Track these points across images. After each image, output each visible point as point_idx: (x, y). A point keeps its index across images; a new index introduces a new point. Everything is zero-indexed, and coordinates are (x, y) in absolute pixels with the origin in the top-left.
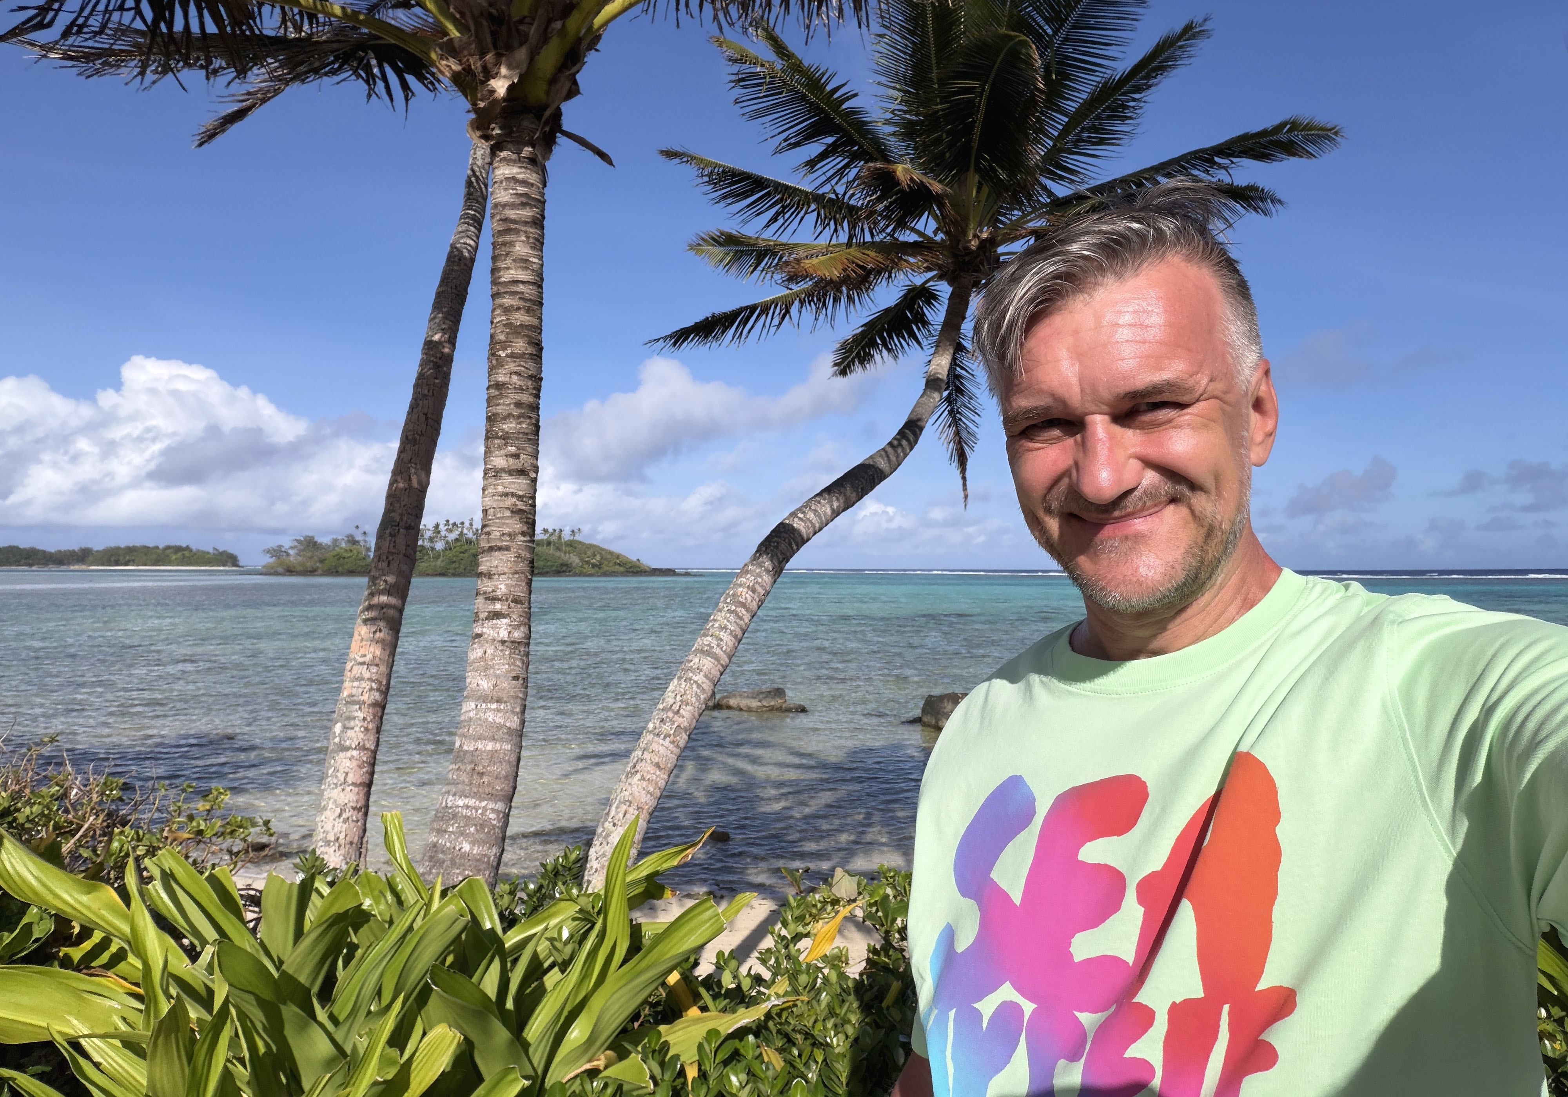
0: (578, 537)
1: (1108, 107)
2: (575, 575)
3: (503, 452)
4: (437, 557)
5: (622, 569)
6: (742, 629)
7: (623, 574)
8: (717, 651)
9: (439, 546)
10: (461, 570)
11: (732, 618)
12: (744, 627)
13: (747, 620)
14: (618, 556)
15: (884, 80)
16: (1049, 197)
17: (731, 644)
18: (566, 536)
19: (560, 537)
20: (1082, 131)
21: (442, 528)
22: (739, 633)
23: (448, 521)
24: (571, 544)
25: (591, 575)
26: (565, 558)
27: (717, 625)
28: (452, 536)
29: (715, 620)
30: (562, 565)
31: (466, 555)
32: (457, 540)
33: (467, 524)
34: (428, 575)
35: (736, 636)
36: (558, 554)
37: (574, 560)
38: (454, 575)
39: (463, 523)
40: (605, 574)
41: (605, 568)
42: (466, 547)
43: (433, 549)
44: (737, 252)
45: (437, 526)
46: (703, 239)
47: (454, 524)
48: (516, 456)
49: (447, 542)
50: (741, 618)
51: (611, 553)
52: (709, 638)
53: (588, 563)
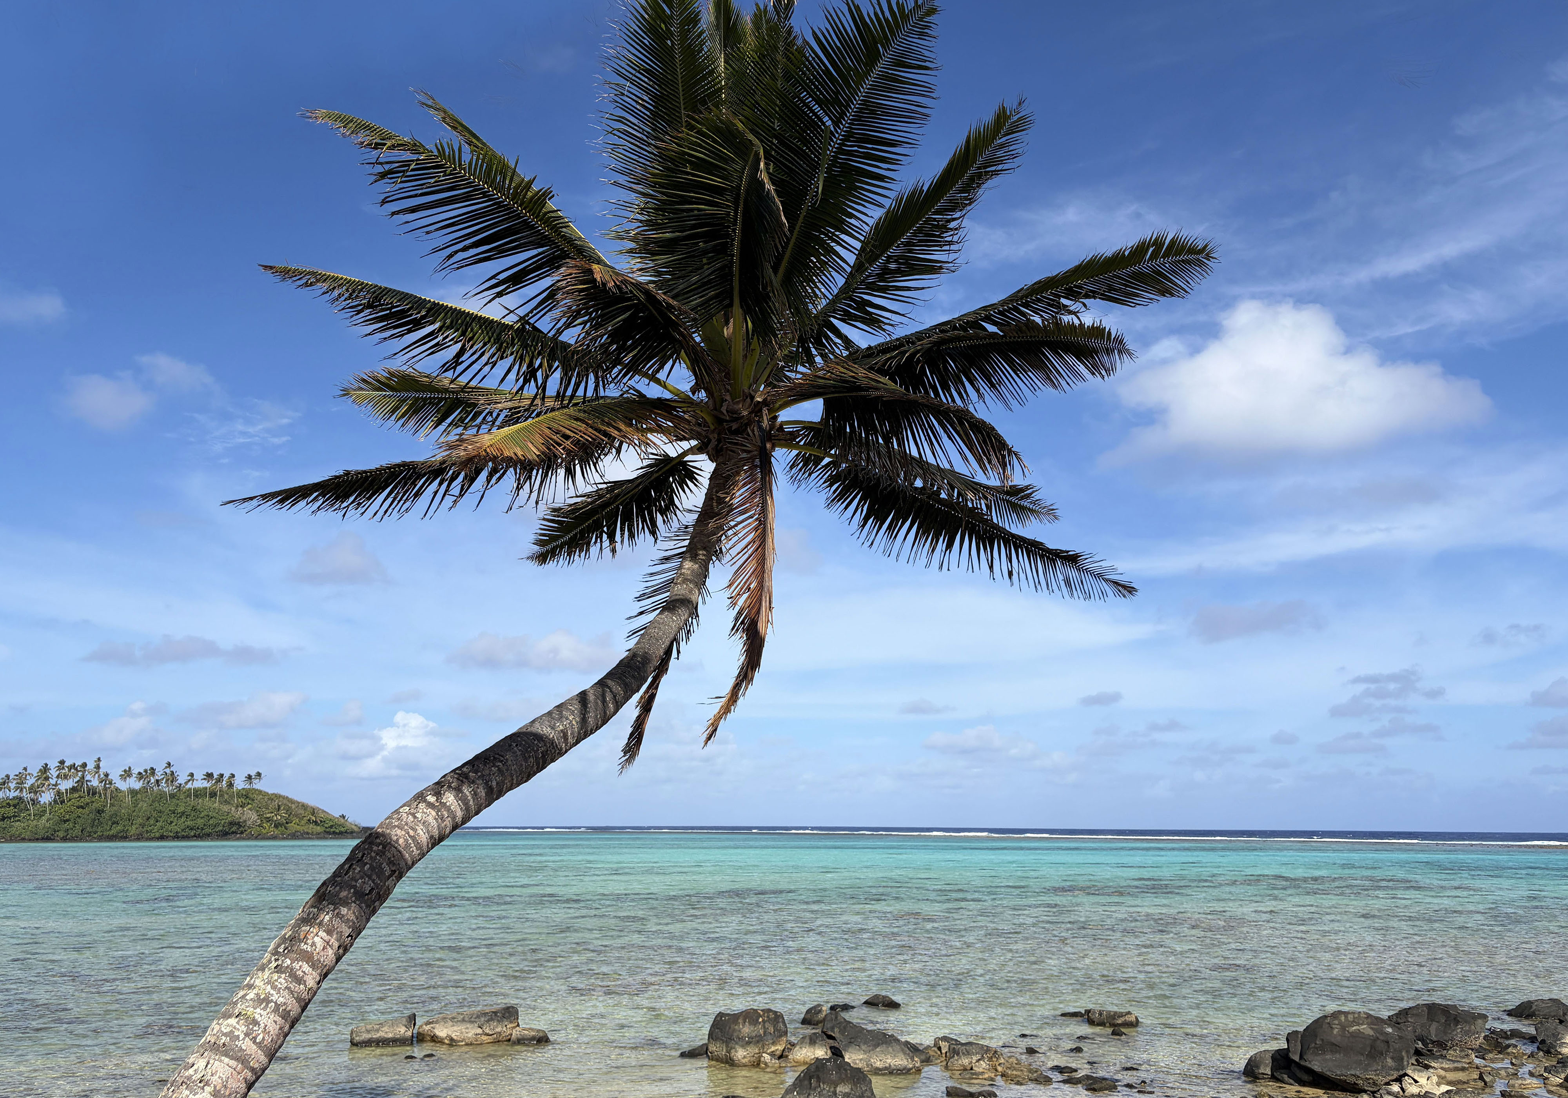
0: (258, 785)
1: (920, 230)
2: (251, 837)
4: (40, 814)
5: (319, 829)
6: (299, 1000)
7: (319, 836)
8: (247, 1045)
9: (46, 798)
10: (77, 832)
11: (282, 981)
12: (305, 996)
13: (311, 982)
14: (314, 811)
15: (622, 179)
16: (847, 349)
17: (273, 1029)
18: (240, 784)
19: (230, 785)
20: (888, 262)
21: (54, 773)
22: (294, 1007)
23: (62, 762)
24: (247, 796)
25: (274, 838)
26: (237, 814)
27: (251, 995)
28: (66, 785)
29: (250, 986)
30: (232, 824)
31: (87, 810)
32: (74, 790)
33: (91, 766)
34: (23, 840)
35: (285, 1015)
36: (225, 808)
37: (250, 816)
38: (64, 839)
39: (84, 765)
40: (294, 836)
41: (293, 827)
42: (87, 799)
43: (34, 802)
44: (417, 399)
45: (45, 769)
46: (364, 380)
47: (73, 766)
49: (59, 793)
50: (299, 980)
51: (304, 807)
52: (233, 1021)
53: (269, 820)
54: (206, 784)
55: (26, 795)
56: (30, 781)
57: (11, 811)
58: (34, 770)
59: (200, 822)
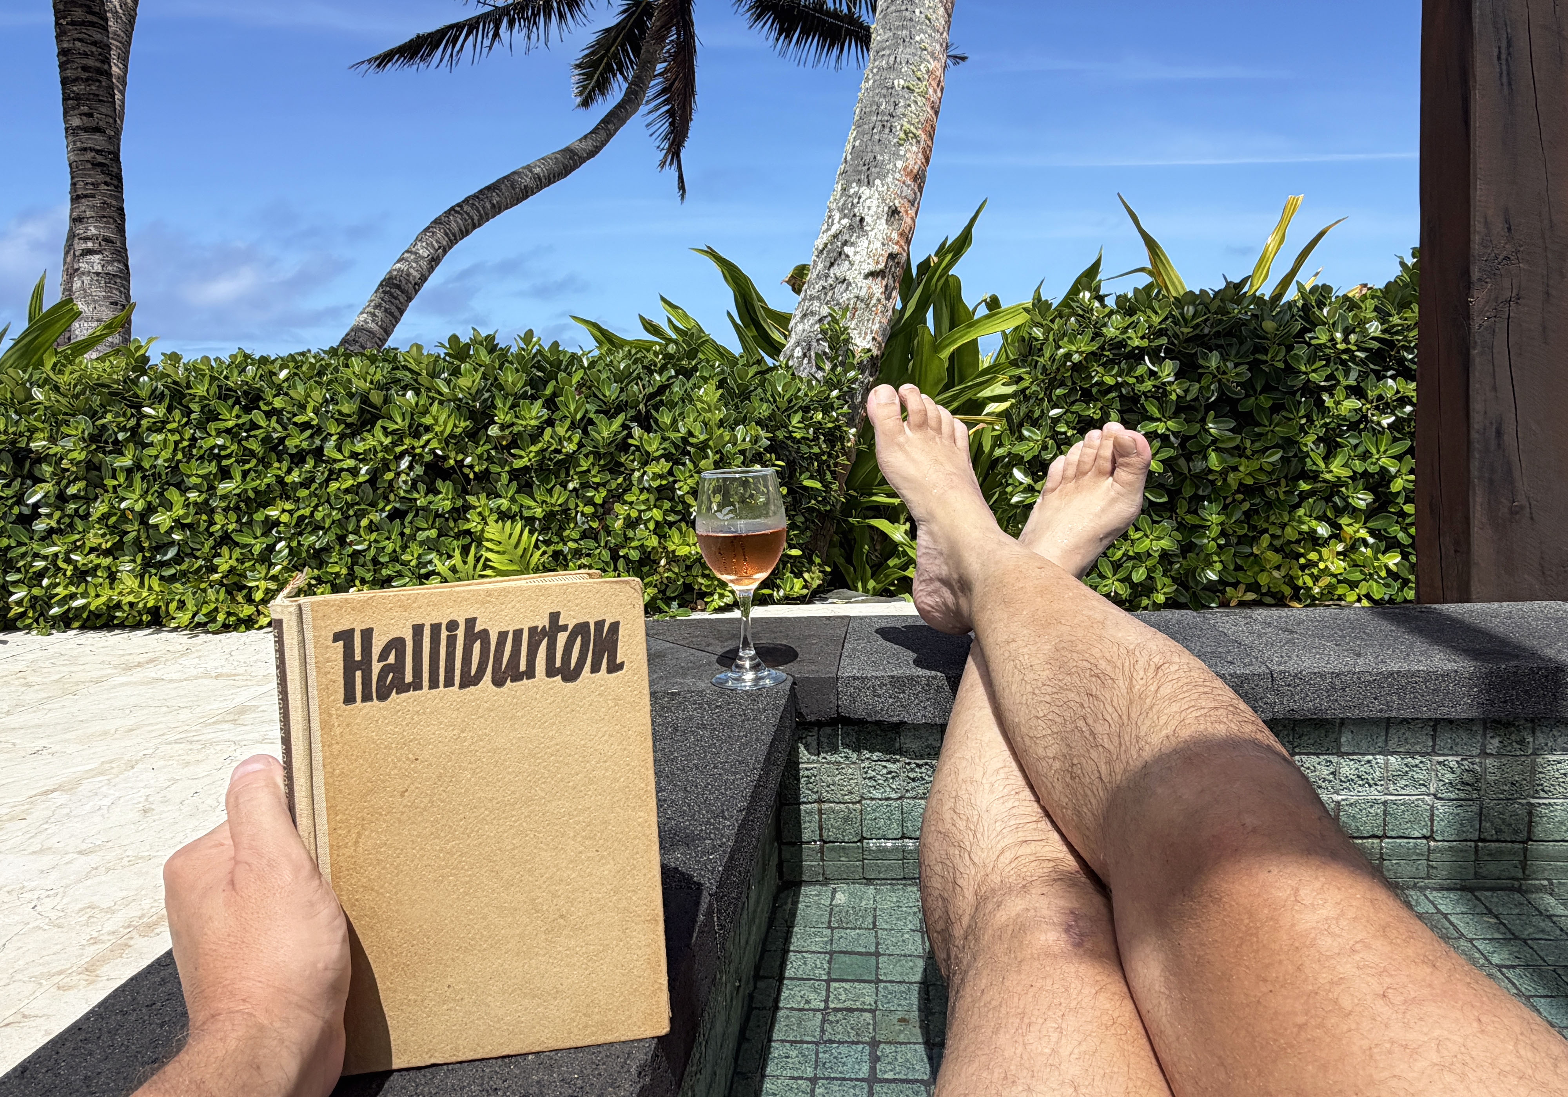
3: (76, 112)
48: (90, 115)
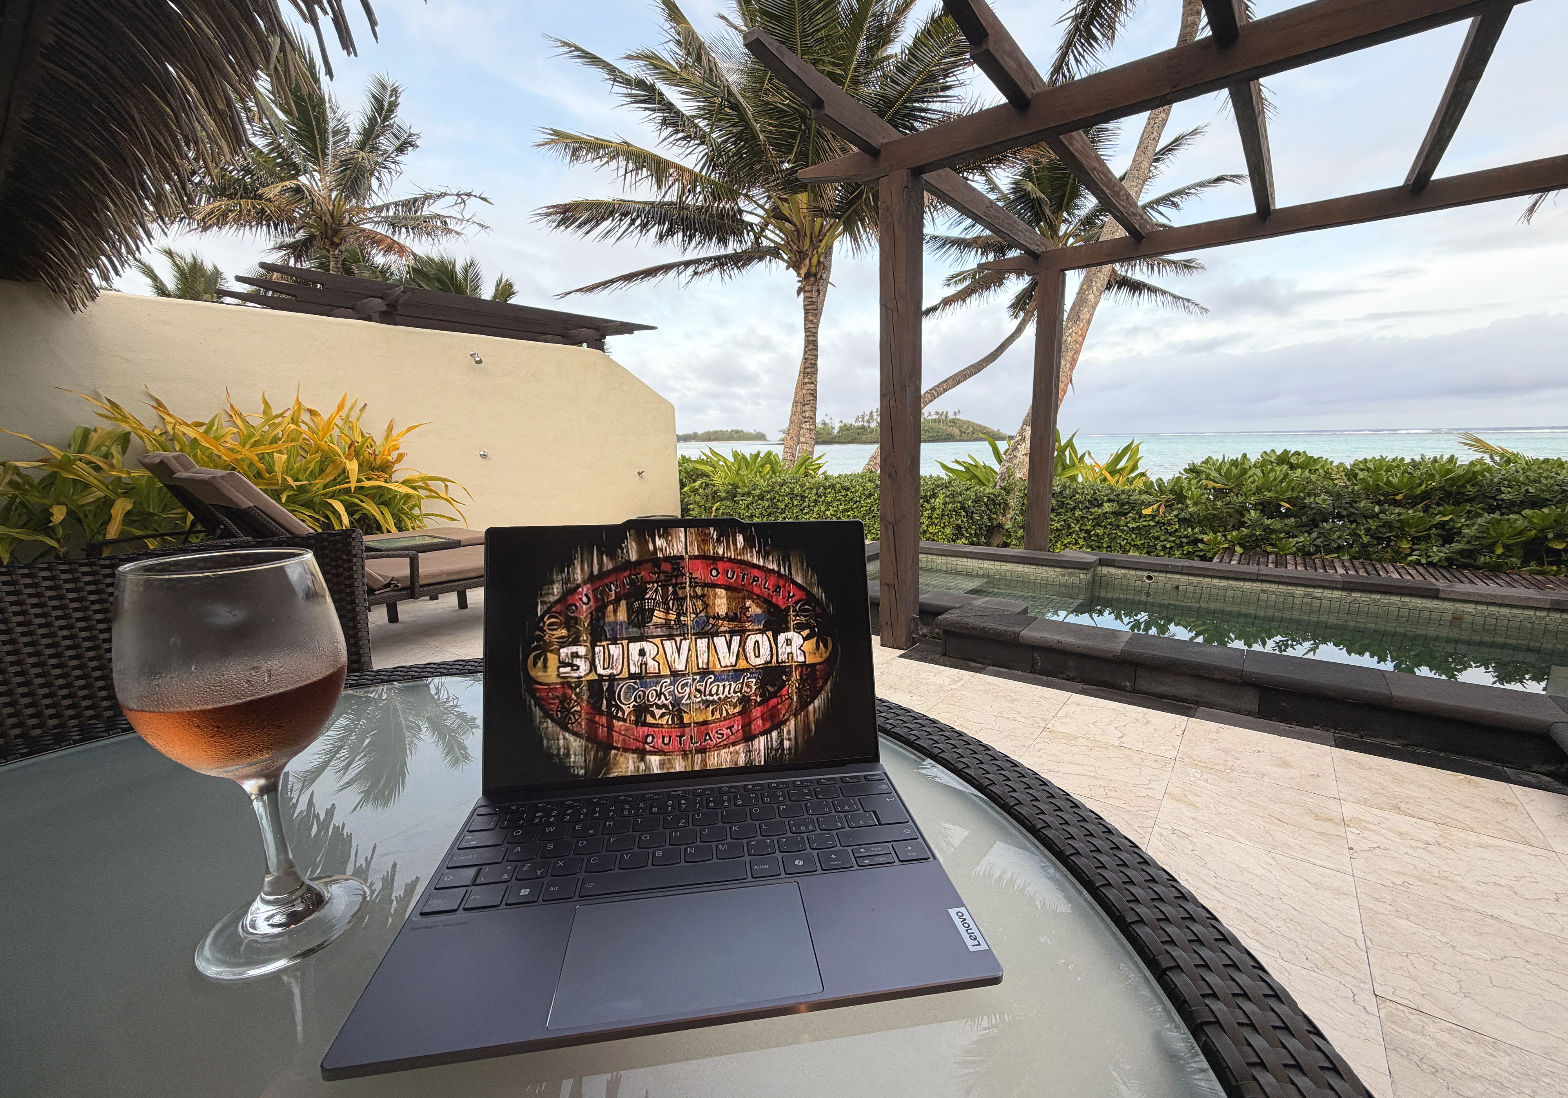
0: (958, 417)
4: (872, 432)
18: (951, 416)
19: (946, 416)
24: (954, 422)
25: (967, 441)
26: (950, 430)
30: (948, 435)
36: (945, 427)
37: (956, 432)
40: (976, 440)
41: (972, 436)
43: (869, 427)
45: (871, 413)
53: (964, 432)
54: (937, 417)
55: (866, 424)
56: (866, 418)
57: (861, 431)
58: (868, 413)
59: (934, 434)
